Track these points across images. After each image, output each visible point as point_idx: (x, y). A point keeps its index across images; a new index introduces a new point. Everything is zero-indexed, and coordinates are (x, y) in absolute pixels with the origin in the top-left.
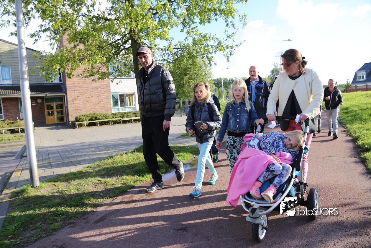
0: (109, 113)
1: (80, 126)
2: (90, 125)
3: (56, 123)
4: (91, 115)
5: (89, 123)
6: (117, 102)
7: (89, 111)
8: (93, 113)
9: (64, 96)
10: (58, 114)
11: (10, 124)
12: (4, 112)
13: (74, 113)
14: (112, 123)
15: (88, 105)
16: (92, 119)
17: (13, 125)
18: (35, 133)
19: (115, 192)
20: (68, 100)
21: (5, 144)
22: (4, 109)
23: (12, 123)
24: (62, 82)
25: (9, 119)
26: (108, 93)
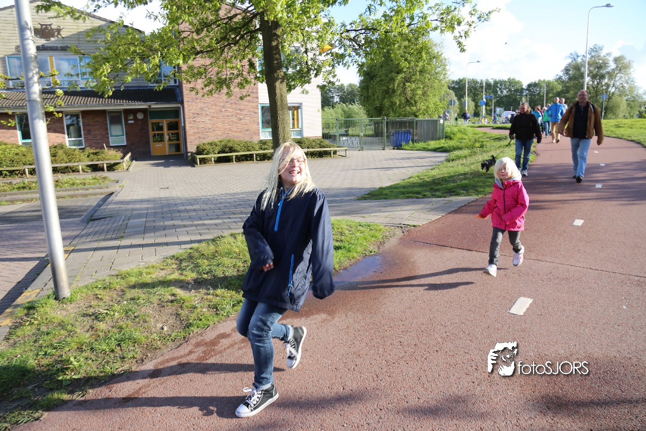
0: (255, 140)
1: (204, 161)
2: (219, 160)
3: (167, 154)
4: (223, 143)
5: (219, 158)
7: (221, 136)
8: (228, 139)
9: (180, 108)
10: (170, 140)
11: (92, 155)
12: (84, 135)
13: (196, 139)
14: (258, 159)
15: (220, 125)
16: (225, 150)
17: (96, 157)
18: (129, 171)
19: (190, 325)
20: (186, 117)
21: (77, 192)
22: (84, 130)
23: (96, 154)
24: (177, 84)
25: (91, 147)
26: (255, 105)
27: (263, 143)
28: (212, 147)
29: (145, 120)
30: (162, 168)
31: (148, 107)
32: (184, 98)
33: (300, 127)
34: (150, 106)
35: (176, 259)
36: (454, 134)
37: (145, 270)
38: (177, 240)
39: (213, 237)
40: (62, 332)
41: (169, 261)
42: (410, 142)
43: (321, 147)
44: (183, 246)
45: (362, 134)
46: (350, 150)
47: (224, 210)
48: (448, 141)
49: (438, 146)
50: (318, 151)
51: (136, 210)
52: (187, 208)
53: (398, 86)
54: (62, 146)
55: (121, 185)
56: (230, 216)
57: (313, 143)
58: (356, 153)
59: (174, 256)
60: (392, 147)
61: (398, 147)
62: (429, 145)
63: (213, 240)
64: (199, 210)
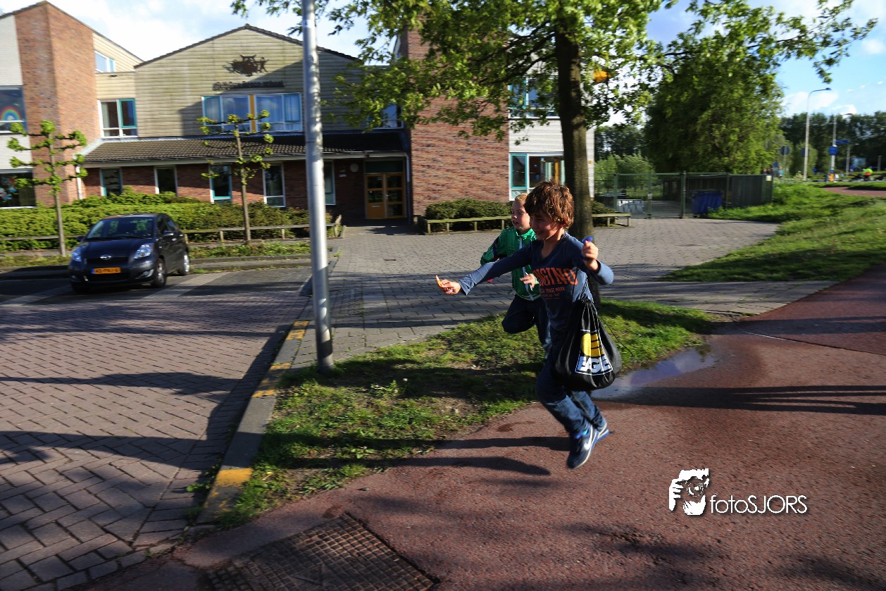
0: (503, 200)
1: (437, 228)
2: (457, 227)
3: (386, 217)
4: (460, 204)
5: (455, 224)
6: (523, 176)
7: (457, 195)
8: (466, 198)
9: (405, 158)
10: (390, 199)
11: (295, 217)
12: (287, 191)
13: (425, 198)
15: (456, 181)
16: (463, 214)
17: (301, 220)
18: (341, 238)
19: (486, 409)
20: (414, 173)
21: (284, 261)
22: (286, 185)
23: (300, 215)
24: (402, 127)
25: (295, 207)
26: (502, 154)
28: (447, 209)
29: (360, 174)
30: (383, 237)
31: (365, 157)
32: (412, 146)
34: (368, 156)
35: (443, 339)
36: (787, 196)
37: (411, 349)
38: (435, 320)
40: (339, 406)
41: (434, 341)
42: (721, 208)
44: (446, 326)
45: (650, 196)
46: (633, 218)
48: (778, 206)
49: (764, 214)
53: (701, 130)
54: (259, 205)
55: (336, 254)
58: (641, 222)
59: (439, 336)
60: (692, 215)
61: (703, 214)
62: (748, 212)
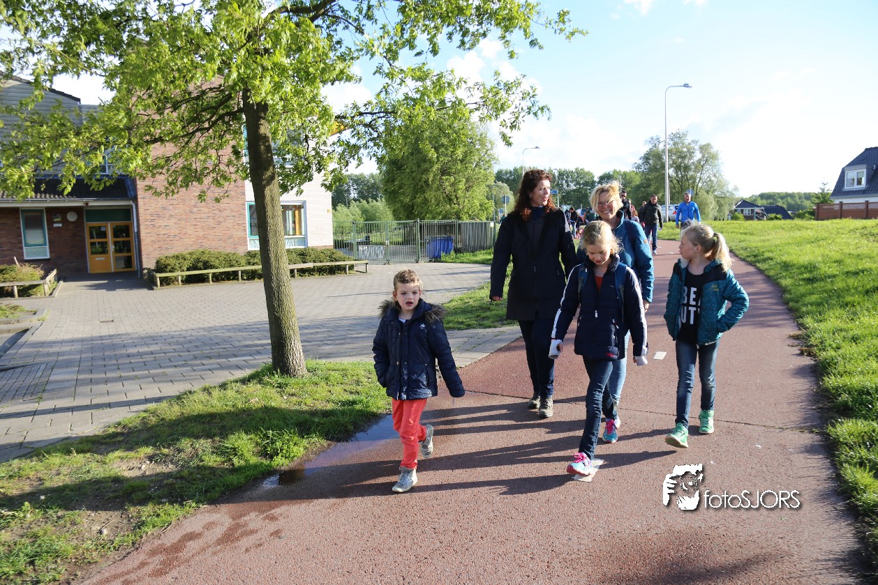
0: (241, 251)
1: (166, 282)
2: (189, 280)
3: (113, 271)
4: (194, 256)
5: (189, 276)
7: (191, 245)
8: (201, 250)
9: (131, 207)
10: (116, 251)
13: (155, 249)
14: (245, 278)
15: (190, 230)
16: (197, 266)
18: (54, 297)
19: (143, 523)
20: (141, 218)
26: (240, 202)
27: (251, 255)
28: (179, 262)
29: (79, 222)
30: (104, 291)
31: (84, 205)
32: (138, 193)
33: (303, 234)
34: (87, 204)
35: (123, 427)
37: (75, 446)
38: (125, 399)
39: (178, 394)
42: (452, 252)
43: (332, 261)
44: (134, 408)
45: (388, 242)
46: (372, 264)
47: (195, 353)
50: (328, 266)
51: (63, 354)
52: (140, 350)
53: (433, 179)
55: (40, 317)
56: (204, 362)
57: (322, 254)
58: (380, 267)
59: (119, 424)
60: (428, 259)
61: (436, 259)
62: (475, 256)
63: (179, 398)
64: (159, 353)
